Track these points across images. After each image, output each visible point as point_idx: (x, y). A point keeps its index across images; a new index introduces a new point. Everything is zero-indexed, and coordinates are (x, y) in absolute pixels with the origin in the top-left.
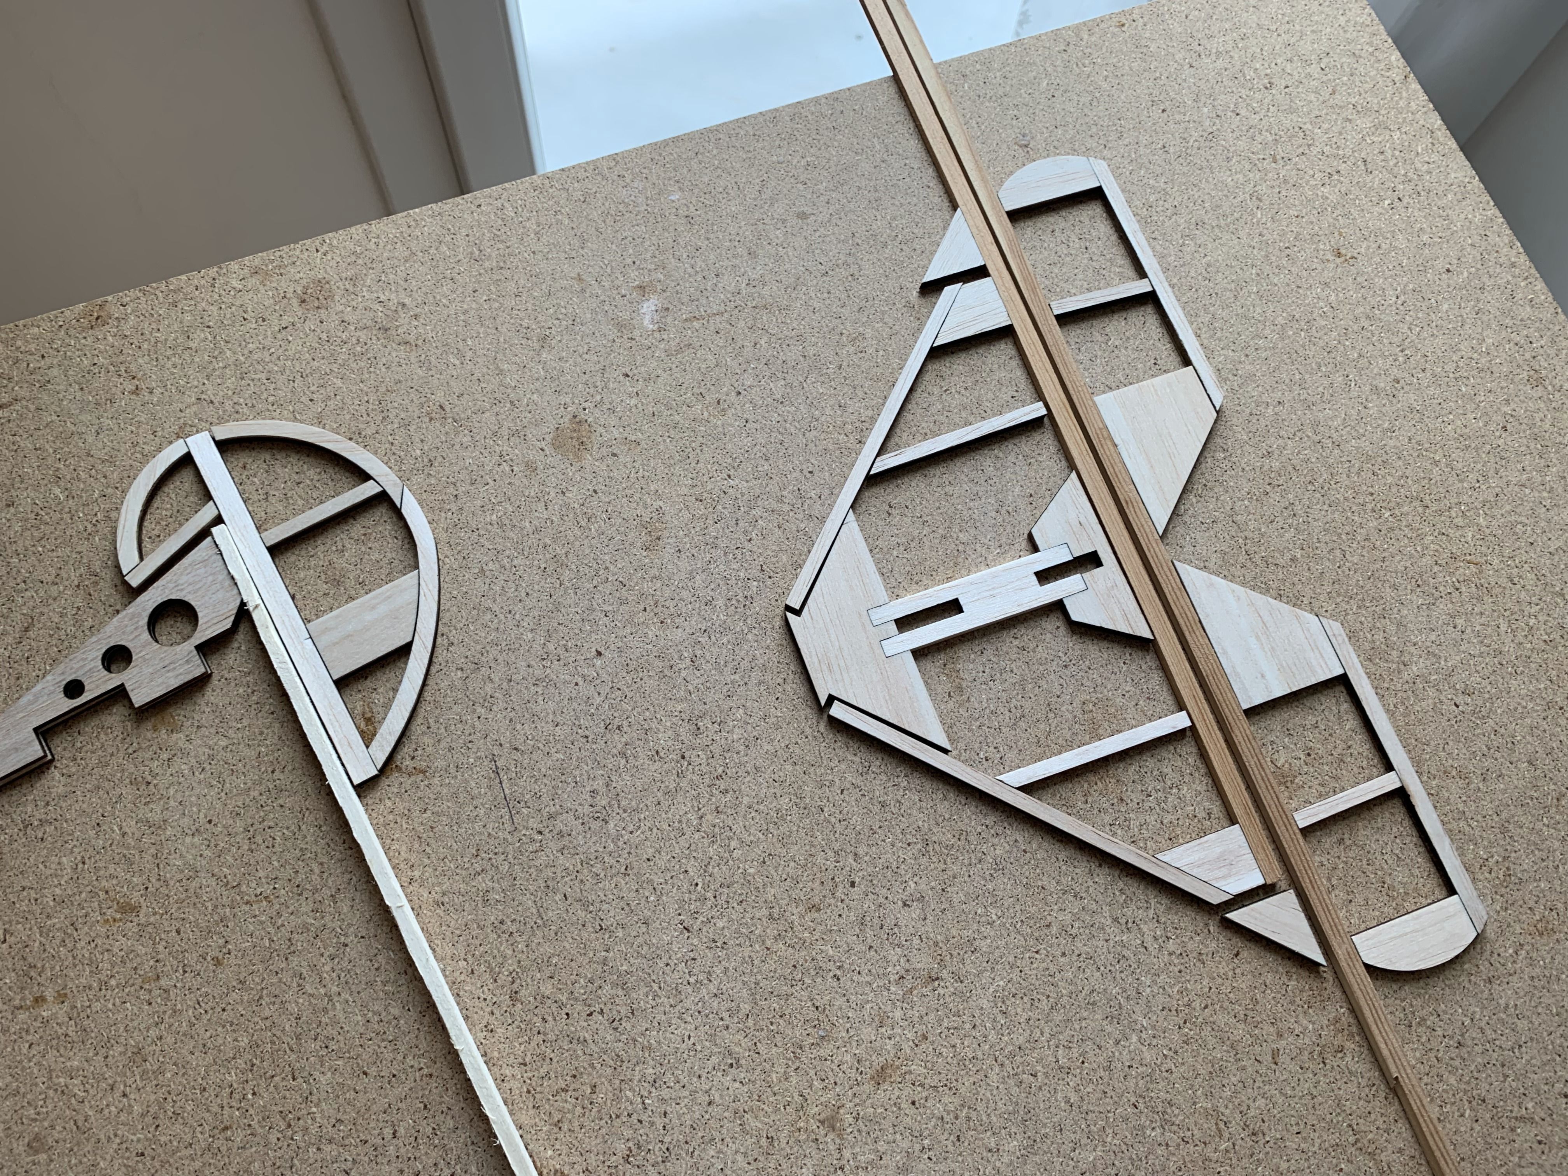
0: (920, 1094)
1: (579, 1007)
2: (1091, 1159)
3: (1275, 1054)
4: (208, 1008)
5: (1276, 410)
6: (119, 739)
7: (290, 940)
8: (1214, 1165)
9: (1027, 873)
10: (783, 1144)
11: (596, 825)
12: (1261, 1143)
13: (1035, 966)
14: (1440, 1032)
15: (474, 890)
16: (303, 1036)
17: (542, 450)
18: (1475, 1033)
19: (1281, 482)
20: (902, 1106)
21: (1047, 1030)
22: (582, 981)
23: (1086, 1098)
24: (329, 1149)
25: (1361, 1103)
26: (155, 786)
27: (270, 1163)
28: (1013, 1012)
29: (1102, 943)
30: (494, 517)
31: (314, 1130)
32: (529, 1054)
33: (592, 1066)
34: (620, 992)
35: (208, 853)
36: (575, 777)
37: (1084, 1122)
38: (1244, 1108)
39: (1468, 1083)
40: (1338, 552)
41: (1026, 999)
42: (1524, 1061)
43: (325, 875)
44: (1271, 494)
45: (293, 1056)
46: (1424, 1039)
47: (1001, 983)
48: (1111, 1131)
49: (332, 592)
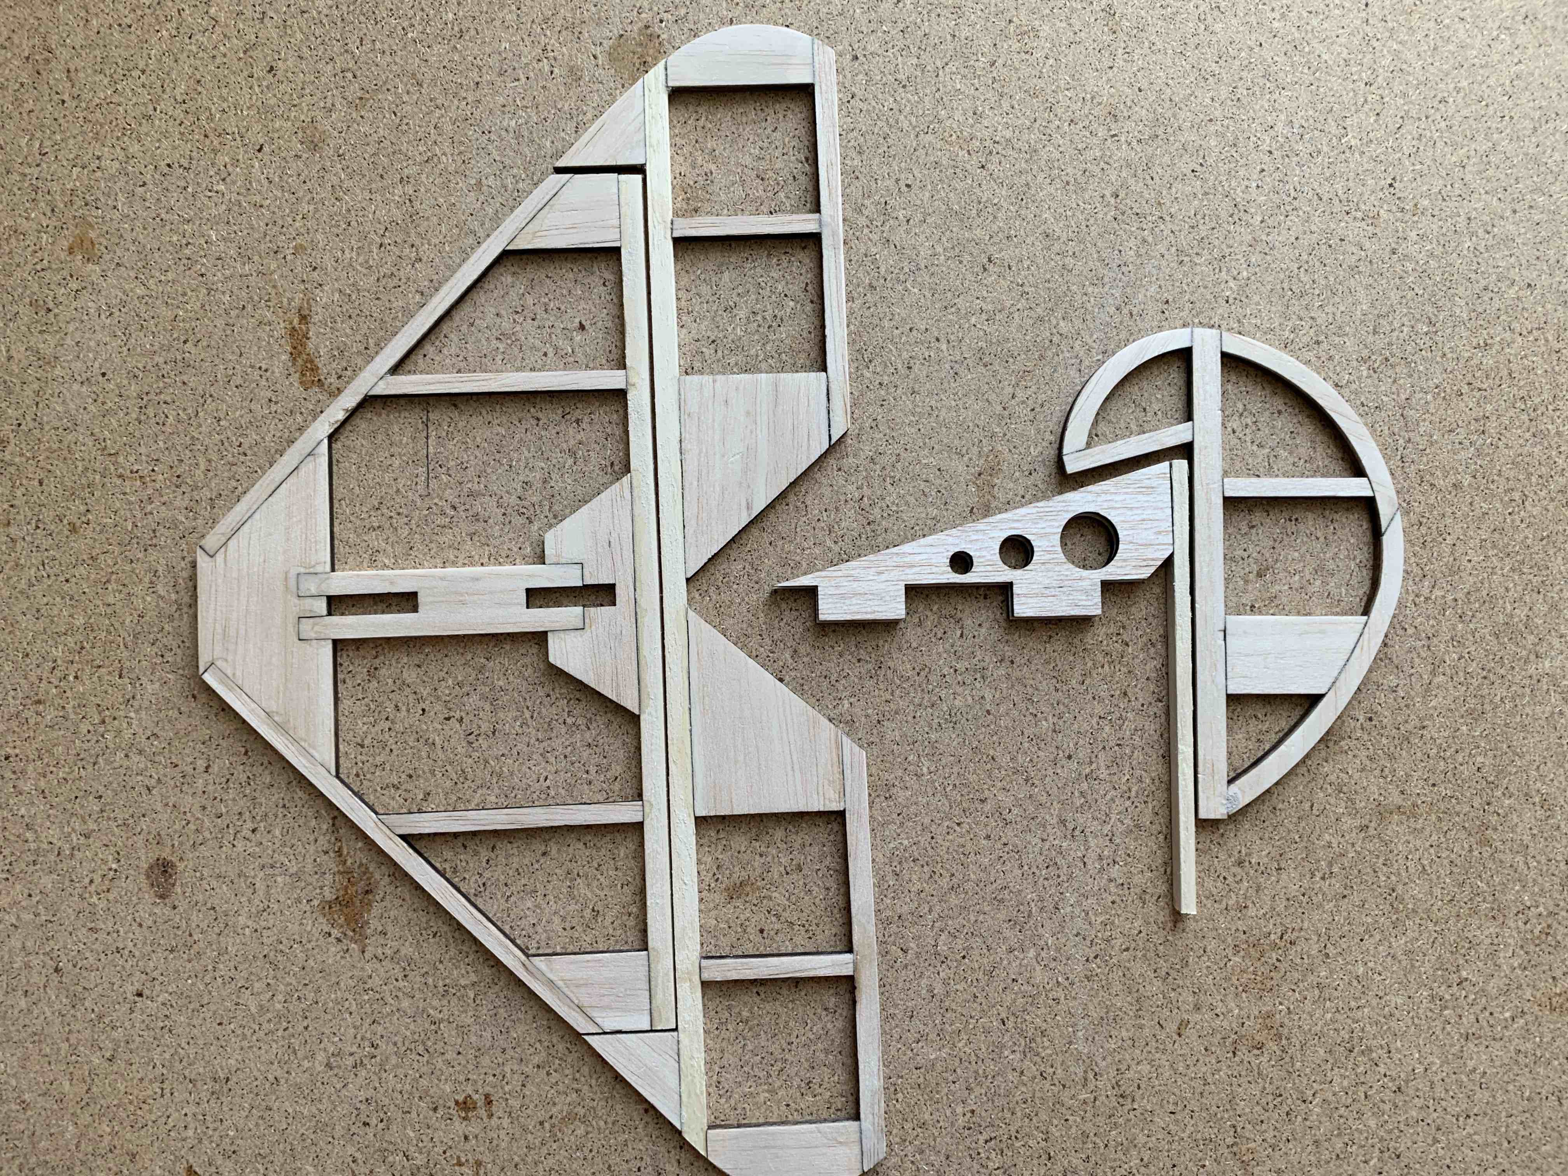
0: (772, 925)
1: (438, 707)
2: (932, 1057)
3: (1183, 1024)
4: (51, 572)
5: (1521, 293)
6: (30, 249)
7: (154, 531)
8: (1064, 1110)
9: (981, 737)
10: (607, 922)
11: (519, 521)
12: (1126, 1108)
13: (950, 837)
14: (1382, 1069)
15: (364, 544)
16: (141, 637)
17: (595, 57)
18: (1422, 1084)
19: (1484, 386)
20: (748, 930)
21: (937, 909)
22: (450, 682)
23: (953, 994)
24: (136, 760)
25: (1258, 1108)
26: (56, 316)
27: (74, 752)
28: (906, 878)
29: (1037, 840)
30: (513, 123)
31: (127, 734)
32: (369, 737)
33: (433, 773)
34: (487, 707)
35: (92, 408)
36: (512, 461)
37: (940, 1017)
38: (1123, 1067)
39: (1390, 1132)
40: (1517, 495)
41: (926, 869)
42: (1464, 1133)
43: (211, 474)
44: (1465, 397)
45: (126, 654)
46: (1361, 1069)
47: (906, 842)
48: (966, 1037)
49: (305, 156)
